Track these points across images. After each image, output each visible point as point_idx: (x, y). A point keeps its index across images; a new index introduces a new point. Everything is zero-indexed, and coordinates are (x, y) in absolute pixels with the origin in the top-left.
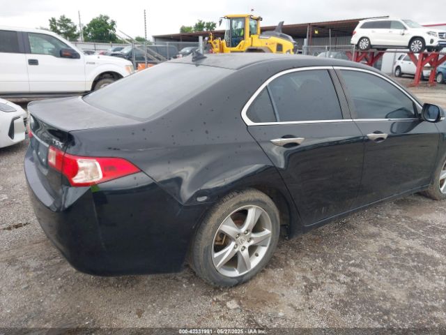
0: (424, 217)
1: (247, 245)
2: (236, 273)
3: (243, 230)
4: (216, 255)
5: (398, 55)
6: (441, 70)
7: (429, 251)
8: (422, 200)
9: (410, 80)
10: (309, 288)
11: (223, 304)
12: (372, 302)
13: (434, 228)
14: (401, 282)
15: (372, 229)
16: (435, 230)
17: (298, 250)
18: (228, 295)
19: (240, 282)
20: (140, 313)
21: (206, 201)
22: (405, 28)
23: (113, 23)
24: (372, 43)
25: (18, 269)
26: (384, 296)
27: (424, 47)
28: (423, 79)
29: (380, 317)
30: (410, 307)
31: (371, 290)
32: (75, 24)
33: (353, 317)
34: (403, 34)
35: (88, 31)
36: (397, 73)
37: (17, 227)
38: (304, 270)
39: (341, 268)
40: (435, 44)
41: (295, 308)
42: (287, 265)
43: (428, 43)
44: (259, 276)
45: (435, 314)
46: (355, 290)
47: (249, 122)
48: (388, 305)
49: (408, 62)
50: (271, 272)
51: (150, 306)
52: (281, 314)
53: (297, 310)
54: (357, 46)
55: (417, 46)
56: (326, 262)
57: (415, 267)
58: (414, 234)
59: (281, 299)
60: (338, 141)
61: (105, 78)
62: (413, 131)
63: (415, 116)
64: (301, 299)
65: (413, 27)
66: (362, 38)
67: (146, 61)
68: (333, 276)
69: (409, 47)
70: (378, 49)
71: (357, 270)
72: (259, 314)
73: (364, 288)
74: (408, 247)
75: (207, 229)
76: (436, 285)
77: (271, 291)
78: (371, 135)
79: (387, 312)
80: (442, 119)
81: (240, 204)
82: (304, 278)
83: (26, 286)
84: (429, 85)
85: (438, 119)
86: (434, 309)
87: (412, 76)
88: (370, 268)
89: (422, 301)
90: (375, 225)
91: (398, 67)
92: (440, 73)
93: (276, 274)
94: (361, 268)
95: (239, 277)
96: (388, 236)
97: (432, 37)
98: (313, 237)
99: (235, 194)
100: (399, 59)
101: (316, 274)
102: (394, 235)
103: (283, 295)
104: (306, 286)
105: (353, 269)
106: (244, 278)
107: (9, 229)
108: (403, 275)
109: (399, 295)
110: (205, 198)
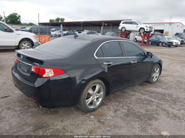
0: (148, 89)
1: (96, 97)
2: (92, 107)
3: (95, 92)
4: (87, 101)
5: (136, 34)
6: (151, 40)
7: (150, 99)
8: (147, 84)
9: (140, 43)
10: (116, 111)
11: (89, 117)
12: (135, 113)
13: (151, 92)
14: (143, 108)
15: (133, 93)
16: (152, 93)
17: (110, 100)
18: (90, 114)
19: (94, 110)
20: (62, 121)
21: (85, 82)
22: (138, 24)
23: (19, 16)
24: (126, 29)
25: (12, 111)
26: (139, 112)
27: (145, 31)
28: (144, 43)
29: (138, 117)
30: (146, 114)
31: (134, 110)
32: (2, 16)
33: (130, 118)
34: (137, 27)
35: (8, 19)
36: (135, 41)
37: (5, 97)
38: (113, 106)
39: (124, 105)
40: (148, 30)
41: (112, 117)
42: (107, 105)
43: (146, 30)
44: (99, 109)
45: (154, 115)
46: (130, 111)
47: (96, 58)
48: (140, 114)
49: (139, 37)
50: (103, 107)
51: (65, 119)
52: (108, 119)
53: (113, 117)
54: (121, 30)
55: (142, 31)
56: (120, 103)
57: (147, 103)
58: (146, 94)
59: (107, 115)
60: (117, 65)
61: (24, 40)
62: (144, 61)
63: (144, 56)
64: (114, 114)
65: (140, 24)
66: (123, 27)
67: (39, 34)
68: (122, 107)
69: (139, 31)
70: (128, 32)
71: (130, 105)
72: (101, 119)
73: (132, 110)
74: (144, 98)
75: (84, 92)
76: (153, 108)
77: (104, 112)
78: (132, 62)
79: (140, 116)
80: (153, 57)
81: (94, 84)
82: (114, 108)
83: (17, 116)
84: (147, 45)
85: (151, 57)
86: (153, 114)
87: (141, 42)
88: (134, 104)
89: (150, 112)
90: (134, 92)
91: (136, 38)
92: (150, 41)
93: (105, 107)
94: (131, 104)
95: (93, 108)
96: (138, 95)
97: (147, 28)
98: (114, 96)
99: (93, 80)
100: (136, 35)
101: (117, 107)
102: (140, 95)
103: (108, 113)
104: (114, 110)
105: (128, 105)
106: (95, 109)
107: (3, 98)
108: (143, 106)
109: (143, 111)
110: (85, 81)
